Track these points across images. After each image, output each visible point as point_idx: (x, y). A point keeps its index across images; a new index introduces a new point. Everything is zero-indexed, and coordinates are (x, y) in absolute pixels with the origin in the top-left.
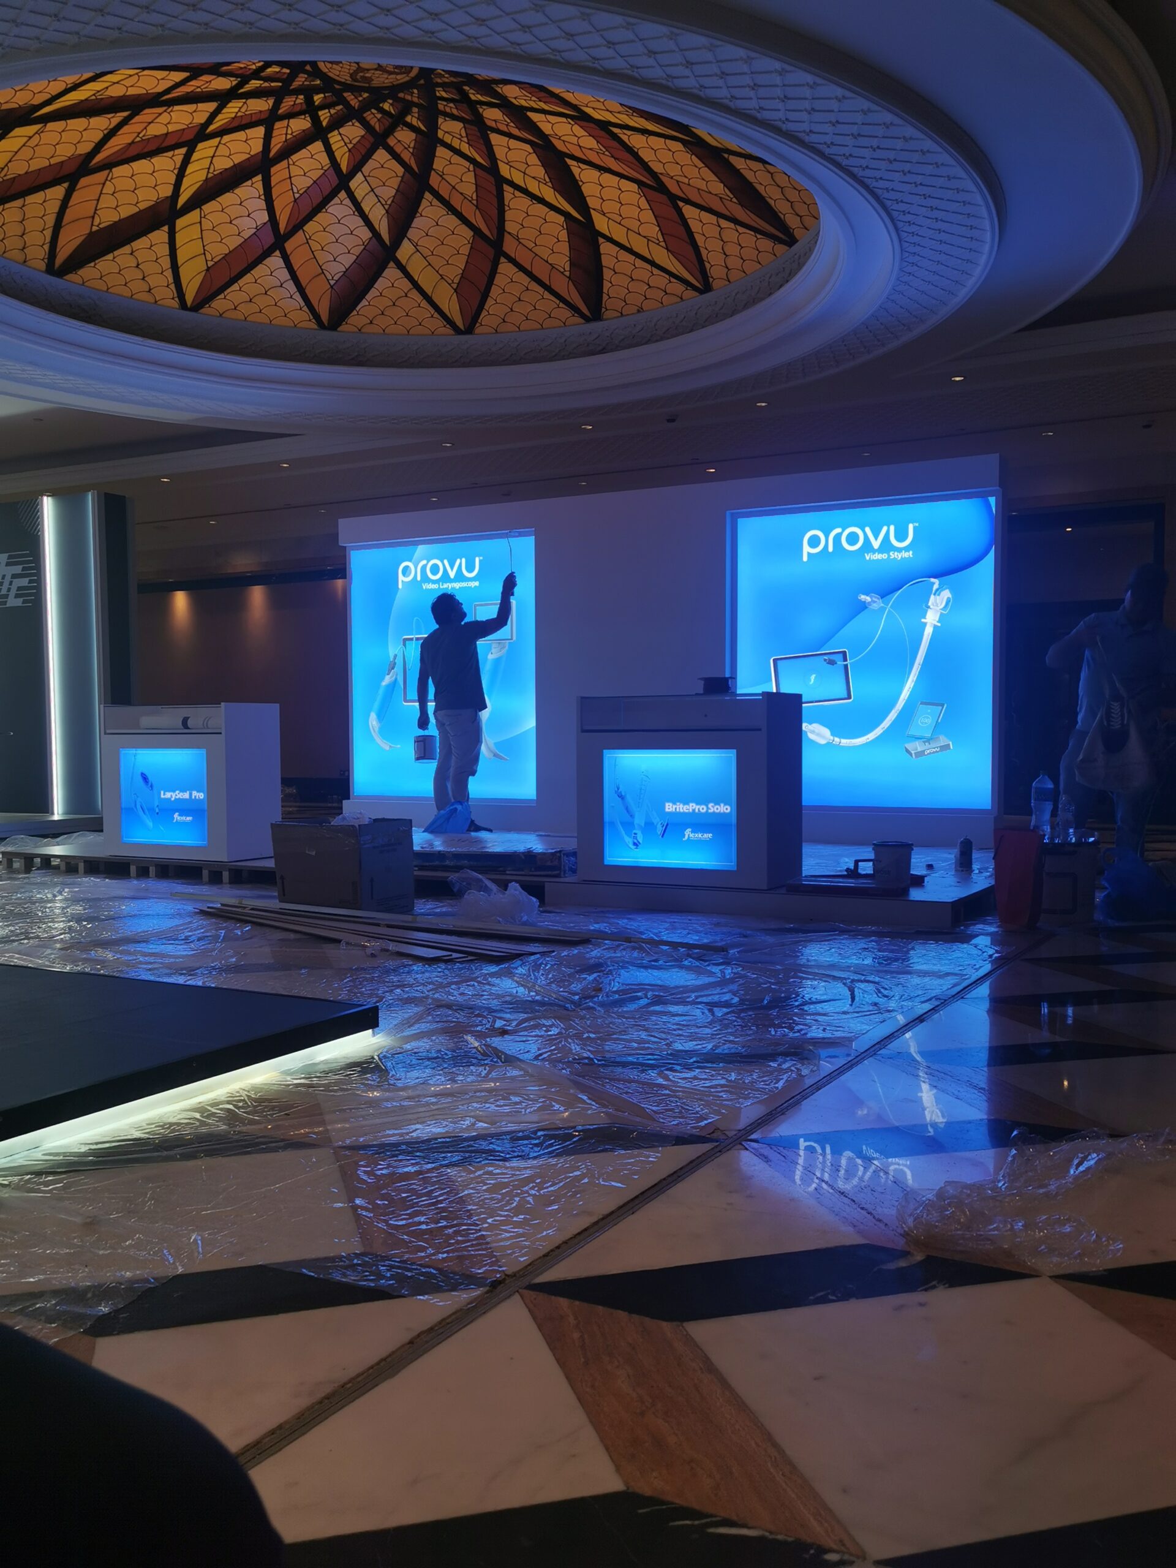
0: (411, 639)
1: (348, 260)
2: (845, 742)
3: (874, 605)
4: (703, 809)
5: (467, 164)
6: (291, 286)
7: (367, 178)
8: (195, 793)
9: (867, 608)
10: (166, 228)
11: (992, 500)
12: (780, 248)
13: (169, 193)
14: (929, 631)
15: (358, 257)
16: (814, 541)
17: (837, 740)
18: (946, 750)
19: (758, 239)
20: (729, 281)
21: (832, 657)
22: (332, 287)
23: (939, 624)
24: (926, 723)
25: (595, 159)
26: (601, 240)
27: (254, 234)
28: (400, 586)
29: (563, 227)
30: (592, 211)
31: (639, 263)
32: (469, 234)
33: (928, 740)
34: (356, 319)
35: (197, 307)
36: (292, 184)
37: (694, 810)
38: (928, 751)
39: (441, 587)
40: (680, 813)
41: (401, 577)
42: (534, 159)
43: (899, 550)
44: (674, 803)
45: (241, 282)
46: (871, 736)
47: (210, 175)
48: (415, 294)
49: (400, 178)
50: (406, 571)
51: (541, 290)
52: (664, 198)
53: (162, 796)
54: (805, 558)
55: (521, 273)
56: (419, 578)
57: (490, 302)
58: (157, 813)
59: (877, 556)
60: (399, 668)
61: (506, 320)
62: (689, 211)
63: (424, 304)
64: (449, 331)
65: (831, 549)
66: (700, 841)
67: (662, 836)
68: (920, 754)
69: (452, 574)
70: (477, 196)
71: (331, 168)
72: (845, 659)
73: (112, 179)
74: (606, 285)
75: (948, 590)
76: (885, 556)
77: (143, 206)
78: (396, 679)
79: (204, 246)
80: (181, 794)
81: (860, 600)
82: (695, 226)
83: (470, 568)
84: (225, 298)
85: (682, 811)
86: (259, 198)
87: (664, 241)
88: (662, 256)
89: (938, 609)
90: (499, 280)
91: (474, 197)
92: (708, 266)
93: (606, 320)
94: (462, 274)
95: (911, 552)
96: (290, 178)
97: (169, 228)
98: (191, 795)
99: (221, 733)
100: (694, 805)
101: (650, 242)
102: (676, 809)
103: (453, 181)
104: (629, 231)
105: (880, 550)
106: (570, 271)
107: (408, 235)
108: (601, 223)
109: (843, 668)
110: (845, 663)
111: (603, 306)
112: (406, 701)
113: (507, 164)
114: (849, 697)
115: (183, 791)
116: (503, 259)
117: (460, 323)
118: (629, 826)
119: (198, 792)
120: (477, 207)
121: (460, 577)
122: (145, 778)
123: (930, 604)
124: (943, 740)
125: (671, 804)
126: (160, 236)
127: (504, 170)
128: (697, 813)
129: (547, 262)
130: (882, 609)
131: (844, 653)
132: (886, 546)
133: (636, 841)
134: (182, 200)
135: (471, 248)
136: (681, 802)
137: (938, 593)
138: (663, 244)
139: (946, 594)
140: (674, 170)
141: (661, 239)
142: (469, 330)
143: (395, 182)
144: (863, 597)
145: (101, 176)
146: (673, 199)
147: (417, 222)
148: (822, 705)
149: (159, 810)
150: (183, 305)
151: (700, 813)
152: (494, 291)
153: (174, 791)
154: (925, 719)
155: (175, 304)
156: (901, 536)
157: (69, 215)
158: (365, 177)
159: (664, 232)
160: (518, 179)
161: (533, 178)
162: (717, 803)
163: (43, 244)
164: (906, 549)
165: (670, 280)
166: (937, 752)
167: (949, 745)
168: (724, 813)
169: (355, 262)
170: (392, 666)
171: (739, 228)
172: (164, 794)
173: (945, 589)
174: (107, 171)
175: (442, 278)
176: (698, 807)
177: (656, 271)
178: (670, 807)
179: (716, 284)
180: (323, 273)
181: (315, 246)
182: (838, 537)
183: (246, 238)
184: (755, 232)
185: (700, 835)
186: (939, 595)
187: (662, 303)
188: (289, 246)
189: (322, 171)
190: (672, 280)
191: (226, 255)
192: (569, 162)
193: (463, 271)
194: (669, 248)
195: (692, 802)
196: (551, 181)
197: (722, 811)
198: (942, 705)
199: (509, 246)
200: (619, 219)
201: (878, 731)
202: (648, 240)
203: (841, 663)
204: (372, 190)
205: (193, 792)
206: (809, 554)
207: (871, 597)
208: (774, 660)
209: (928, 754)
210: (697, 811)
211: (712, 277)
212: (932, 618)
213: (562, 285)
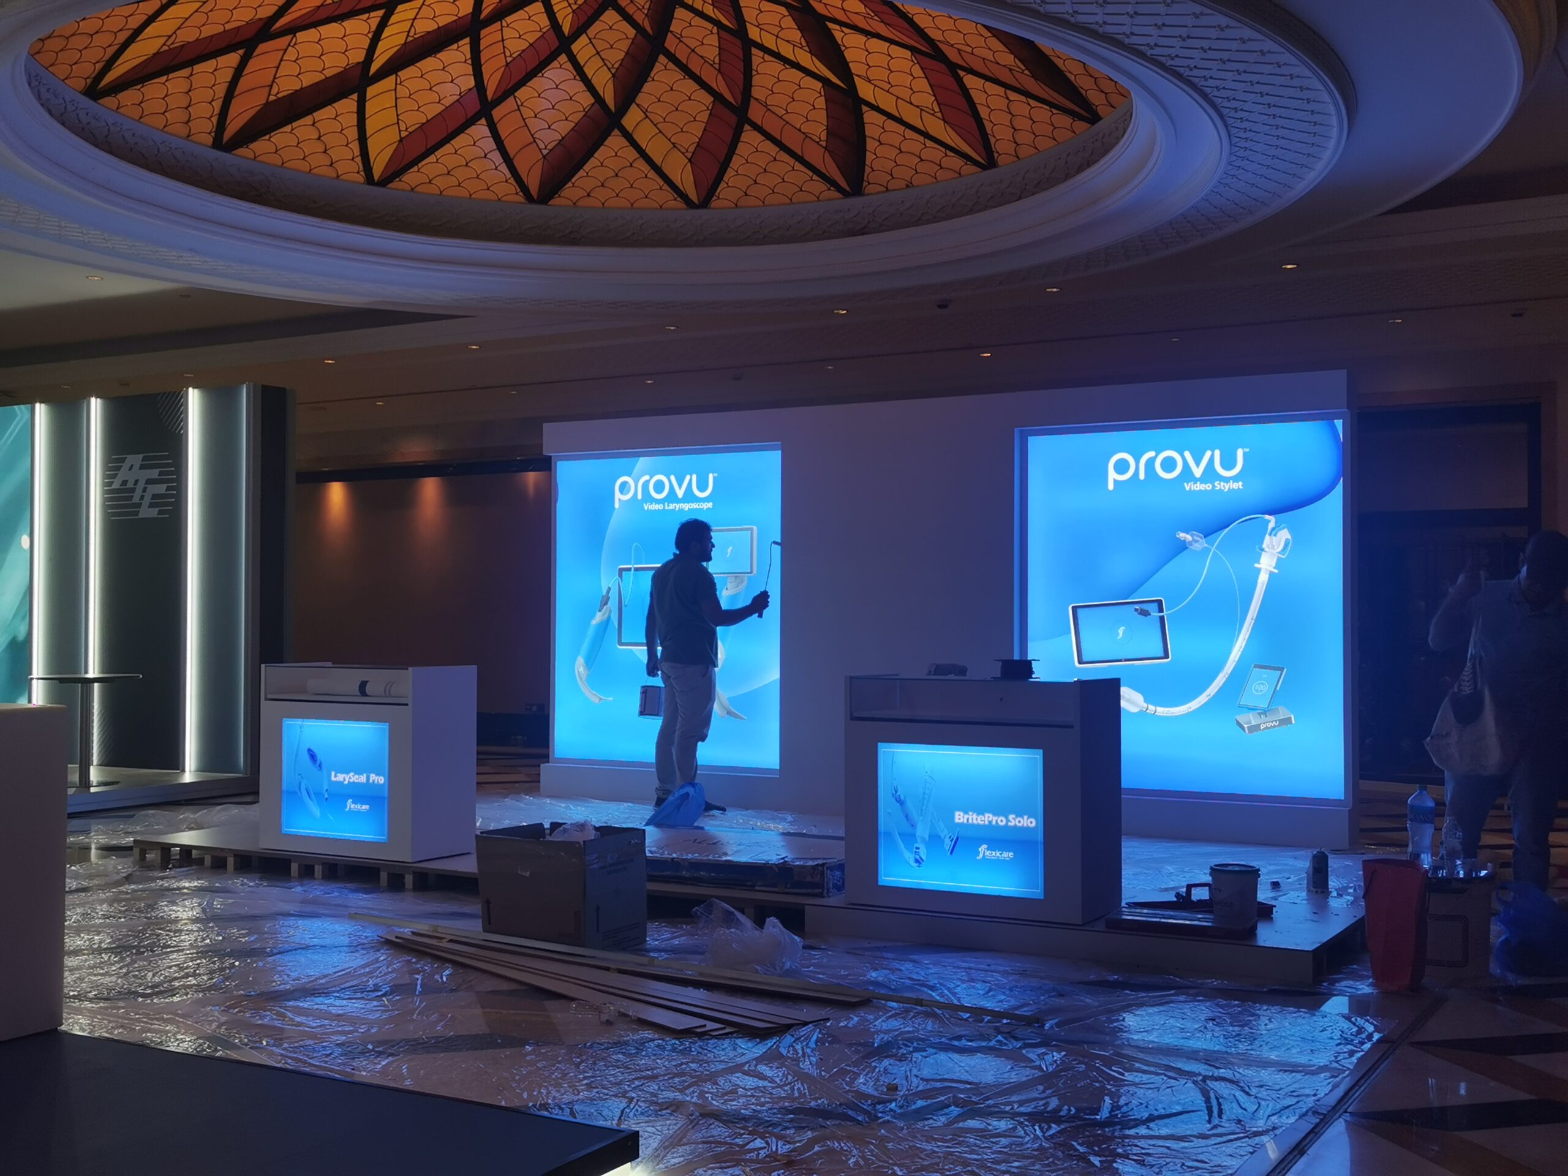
0: (629, 569)
1: (564, 128)
2: (1161, 711)
3: (1196, 545)
4: (1002, 821)
5: (710, 26)
6: (497, 157)
7: (593, 41)
8: (373, 777)
9: (1187, 548)
10: (355, 96)
11: (1339, 424)
12: (1081, 126)
13: (361, 59)
14: (1263, 578)
15: (576, 124)
16: (1122, 467)
17: (1152, 708)
18: (1287, 724)
19: (1053, 114)
20: (1018, 157)
21: (1145, 607)
22: (544, 157)
23: (1276, 571)
24: (1261, 691)
25: (862, 24)
26: (864, 108)
27: (458, 100)
28: (617, 506)
29: (820, 93)
30: (856, 78)
31: (909, 133)
32: (708, 99)
33: (1264, 712)
34: (571, 192)
35: (385, 181)
36: (504, 47)
37: (990, 822)
38: (1265, 726)
39: (666, 508)
40: (973, 825)
41: (618, 495)
42: (788, 22)
43: (1226, 480)
44: (966, 813)
45: (439, 153)
46: (1194, 705)
47: (410, 39)
48: (642, 164)
49: (631, 41)
50: (624, 487)
51: (791, 161)
52: (942, 67)
53: (333, 779)
54: (1111, 487)
55: (768, 142)
56: (640, 497)
57: (730, 173)
58: (327, 799)
59: (1199, 487)
60: (613, 603)
61: (748, 193)
62: (970, 81)
63: (652, 174)
64: (680, 204)
65: (1142, 476)
66: (998, 861)
67: (951, 853)
68: (1254, 729)
69: (680, 493)
70: (720, 60)
71: (551, 30)
72: (1161, 610)
73: (295, 44)
74: (869, 157)
75: (1286, 530)
76: (1208, 487)
77: (329, 73)
78: (609, 617)
79: (398, 115)
80: (357, 776)
81: (1179, 539)
82: (978, 97)
83: (702, 487)
84: (418, 171)
85: (975, 822)
86: (465, 62)
87: (941, 111)
88: (937, 127)
89: (1275, 552)
90: (741, 148)
91: (717, 60)
92: (992, 140)
93: (868, 194)
94: (698, 142)
95: (1240, 483)
96: (503, 40)
97: (358, 97)
98: (368, 778)
99: (407, 705)
100: (991, 816)
101: (923, 112)
102: (968, 819)
103: (693, 44)
104: (899, 100)
105: (1203, 479)
106: (827, 141)
107: (638, 100)
108: (865, 91)
109: (1158, 620)
110: (1161, 614)
111: (865, 178)
112: (621, 644)
113: (757, 26)
114: (1166, 656)
115: (358, 772)
116: (747, 127)
117: (693, 195)
118: (909, 838)
119: (377, 775)
120: (719, 71)
121: (689, 496)
122: (312, 756)
123: (1264, 546)
124: (1283, 713)
125: (962, 814)
126: (349, 104)
127: (753, 33)
128: (994, 826)
129: (800, 130)
130: (1206, 551)
131: (1160, 602)
132: (1210, 474)
133: (918, 857)
134: (374, 67)
135: (710, 114)
136: (974, 812)
137: (1274, 532)
138: (939, 115)
139: (1284, 535)
140: (955, 38)
141: (937, 109)
142: (705, 203)
143: (625, 45)
144: (1182, 535)
145: (284, 40)
146: (953, 68)
147: (647, 87)
148: (1133, 665)
149: (328, 794)
150: (369, 179)
151: (997, 826)
152: (736, 162)
153: (348, 773)
154: (1261, 687)
155: (361, 178)
156: (1227, 464)
157: (243, 84)
158: (590, 39)
159: (939, 101)
160: (769, 42)
161: (787, 41)
162: (1020, 815)
163: (211, 116)
164: (1235, 479)
165: (946, 154)
166: (1275, 726)
167: (1290, 718)
168: (1028, 828)
169: (573, 129)
170: (605, 601)
171: (1031, 101)
172: (335, 776)
173: (1283, 528)
174: (291, 36)
175: (675, 146)
176: (995, 818)
177: (929, 143)
178: (961, 817)
179: (1001, 160)
180: (535, 141)
181: (526, 113)
182: (1150, 463)
183: (447, 105)
184: (1050, 107)
185: (998, 854)
186: (1275, 535)
187: (936, 179)
188: (497, 113)
189: (541, 34)
190: (949, 153)
191: (423, 124)
192: (831, 25)
193: (700, 139)
194: (946, 120)
195: (988, 812)
196: (808, 46)
197: (1025, 825)
198: (1281, 669)
199: (755, 113)
200: (887, 86)
201: (1203, 699)
202: (921, 110)
203: (1156, 614)
204: (598, 53)
205: (372, 775)
206: (1115, 481)
207: (1192, 536)
208: (1073, 607)
209: (1264, 729)
210: (994, 823)
211: (998, 152)
212: (1267, 564)
213: (817, 156)
